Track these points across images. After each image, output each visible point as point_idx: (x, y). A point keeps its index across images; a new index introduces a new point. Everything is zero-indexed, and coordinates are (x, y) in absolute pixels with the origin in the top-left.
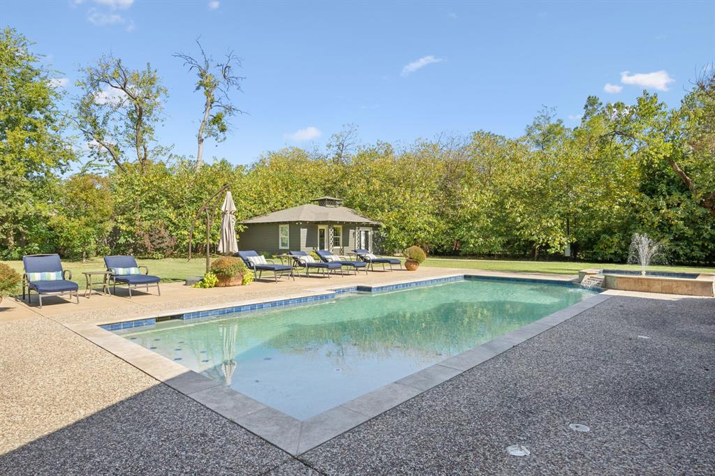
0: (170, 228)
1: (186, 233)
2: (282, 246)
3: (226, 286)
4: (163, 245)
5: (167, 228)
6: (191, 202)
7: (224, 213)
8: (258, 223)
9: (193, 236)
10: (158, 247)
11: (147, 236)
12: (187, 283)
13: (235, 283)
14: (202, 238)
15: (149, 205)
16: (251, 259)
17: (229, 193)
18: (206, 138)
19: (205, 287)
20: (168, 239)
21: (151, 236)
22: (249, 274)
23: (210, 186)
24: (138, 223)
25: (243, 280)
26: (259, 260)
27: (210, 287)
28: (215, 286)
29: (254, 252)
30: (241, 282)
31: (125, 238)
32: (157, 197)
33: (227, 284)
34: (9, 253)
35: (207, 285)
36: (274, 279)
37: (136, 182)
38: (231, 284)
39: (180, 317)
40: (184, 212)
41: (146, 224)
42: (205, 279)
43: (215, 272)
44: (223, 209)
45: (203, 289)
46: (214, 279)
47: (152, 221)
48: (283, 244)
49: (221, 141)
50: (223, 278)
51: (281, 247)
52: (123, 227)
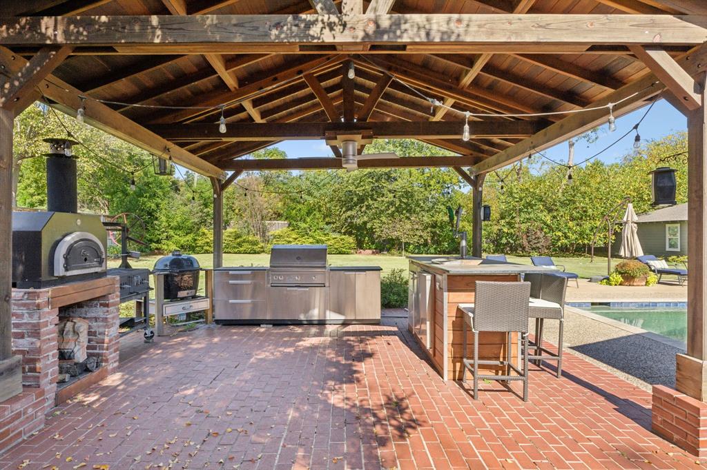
0: (545, 230)
1: (560, 234)
2: (670, 247)
3: (630, 285)
4: (538, 245)
5: (542, 229)
6: (563, 204)
7: (626, 223)
8: (646, 223)
9: (566, 237)
10: (534, 246)
11: (525, 237)
12: (591, 280)
13: (639, 284)
14: (576, 239)
15: (526, 210)
16: (651, 263)
17: (630, 205)
18: (577, 141)
19: (611, 285)
20: (542, 240)
21: (528, 236)
22: (653, 277)
23: (583, 189)
24: (517, 226)
25: (647, 282)
26: (660, 264)
27: (616, 285)
28: (620, 285)
29: (653, 256)
30: (644, 283)
31: (507, 239)
32: (533, 202)
33: (631, 283)
34: (428, 249)
35: (613, 283)
36: (678, 283)
37: (515, 191)
38: (635, 284)
39: (607, 304)
40: (558, 215)
41: (523, 226)
42: (611, 278)
43: (620, 273)
44: (625, 219)
45: (608, 286)
46: (620, 279)
47: (530, 224)
48: (671, 246)
49: (593, 141)
50: (628, 278)
51: (668, 249)
52: (505, 230)
